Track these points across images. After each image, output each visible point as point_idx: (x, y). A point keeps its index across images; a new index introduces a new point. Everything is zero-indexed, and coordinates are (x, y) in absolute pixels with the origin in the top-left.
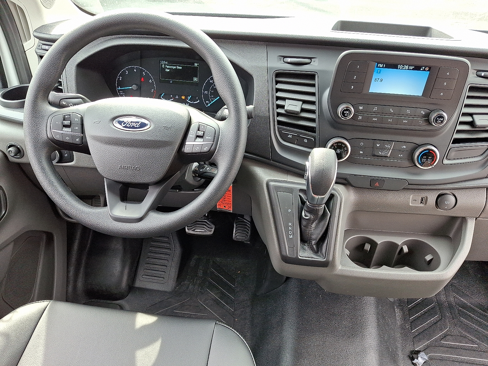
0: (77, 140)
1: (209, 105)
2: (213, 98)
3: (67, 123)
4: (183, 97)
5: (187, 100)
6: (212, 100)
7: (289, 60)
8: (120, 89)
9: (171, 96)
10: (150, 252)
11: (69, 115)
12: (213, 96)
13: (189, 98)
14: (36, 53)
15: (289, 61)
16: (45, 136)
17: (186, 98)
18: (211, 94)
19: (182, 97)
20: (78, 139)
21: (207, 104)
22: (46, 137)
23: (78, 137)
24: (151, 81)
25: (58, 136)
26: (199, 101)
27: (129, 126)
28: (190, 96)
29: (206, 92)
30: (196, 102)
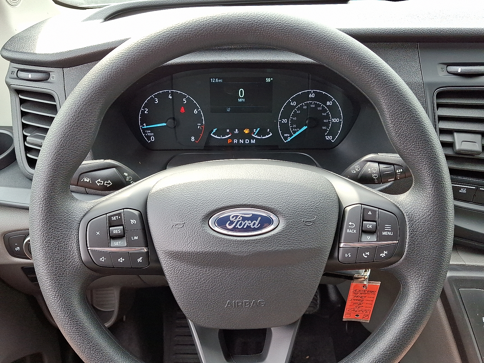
0: (140, 260)
1: (289, 139)
2: (295, 128)
3: (116, 230)
4: (246, 131)
5: (253, 135)
6: (295, 132)
7: (459, 69)
8: (145, 127)
9: (228, 131)
10: (176, 345)
11: (119, 214)
12: (295, 126)
13: (256, 131)
14: (9, 85)
15: (459, 71)
16: (77, 260)
17: (251, 132)
18: (293, 122)
19: (244, 131)
20: (141, 258)
21: (286, 138)
22: (79, 264)
23: (139, 254)
24: (196, 112)
25: (102, 259)
26: (271, 134)
27: (241, 227)
28: (259, 129)
29: (285, 121)
30: (267, 137)
